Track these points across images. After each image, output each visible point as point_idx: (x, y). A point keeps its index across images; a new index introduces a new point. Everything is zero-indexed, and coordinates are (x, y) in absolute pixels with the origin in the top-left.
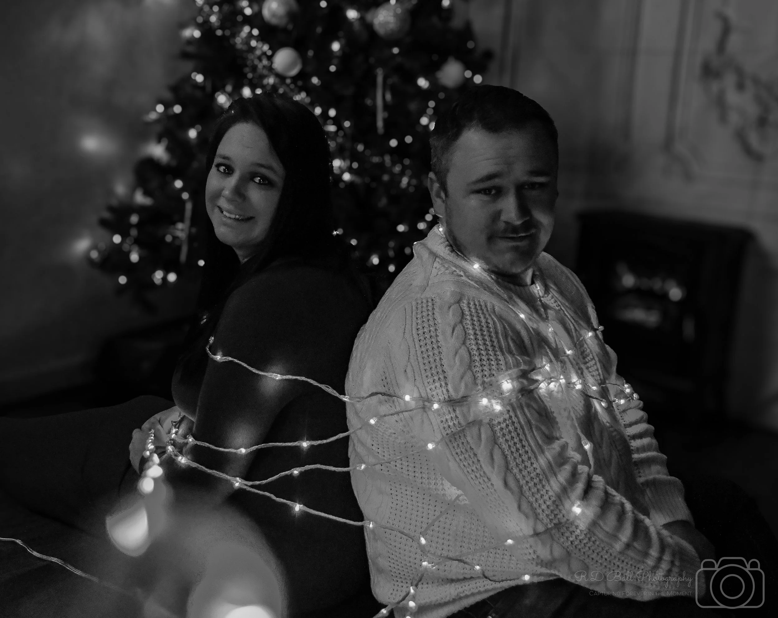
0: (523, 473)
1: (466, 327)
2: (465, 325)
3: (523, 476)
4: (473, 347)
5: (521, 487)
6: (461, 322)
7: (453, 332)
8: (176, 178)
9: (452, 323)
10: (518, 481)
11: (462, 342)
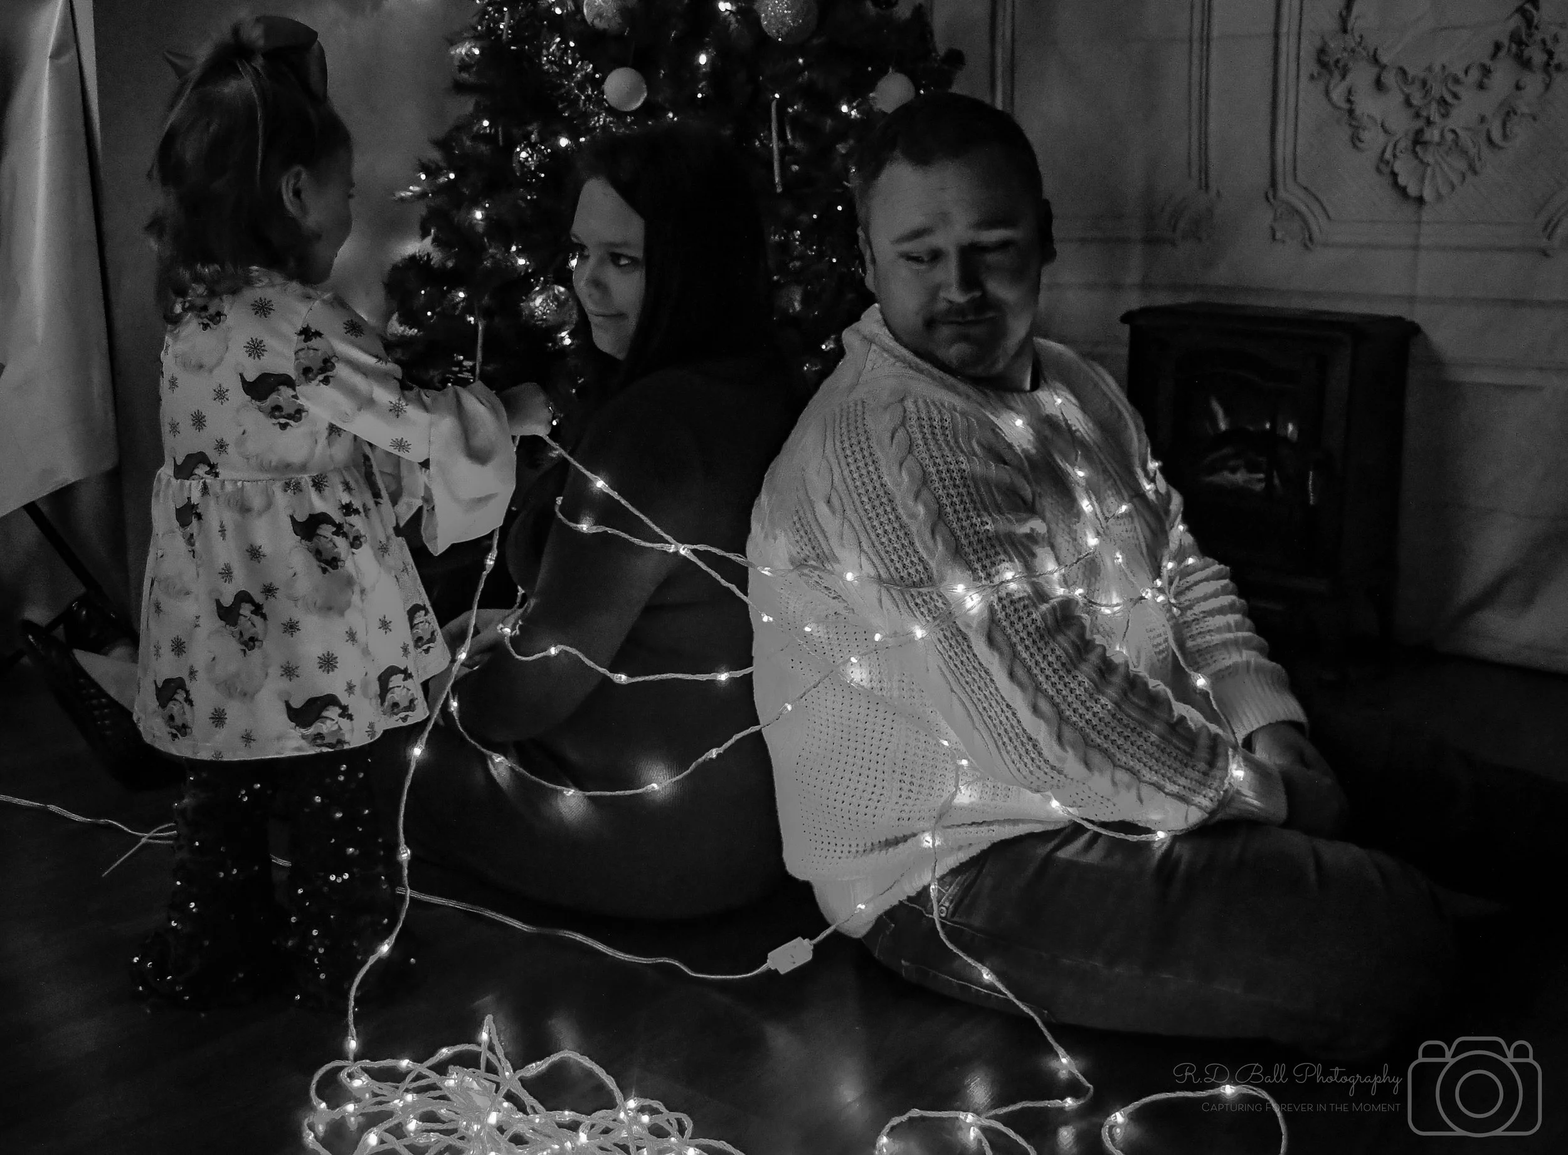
0: (1017, 626)
1: (910, 430)
2: (908, 428)
3: (1016, 630)
4: (924, 455)
5: (1013, 646)
6: (903, 424)
7: (892, 438)
8: (456, 287)
9: (891, 426)
10: (1009, 637)
11: (907, 451)
